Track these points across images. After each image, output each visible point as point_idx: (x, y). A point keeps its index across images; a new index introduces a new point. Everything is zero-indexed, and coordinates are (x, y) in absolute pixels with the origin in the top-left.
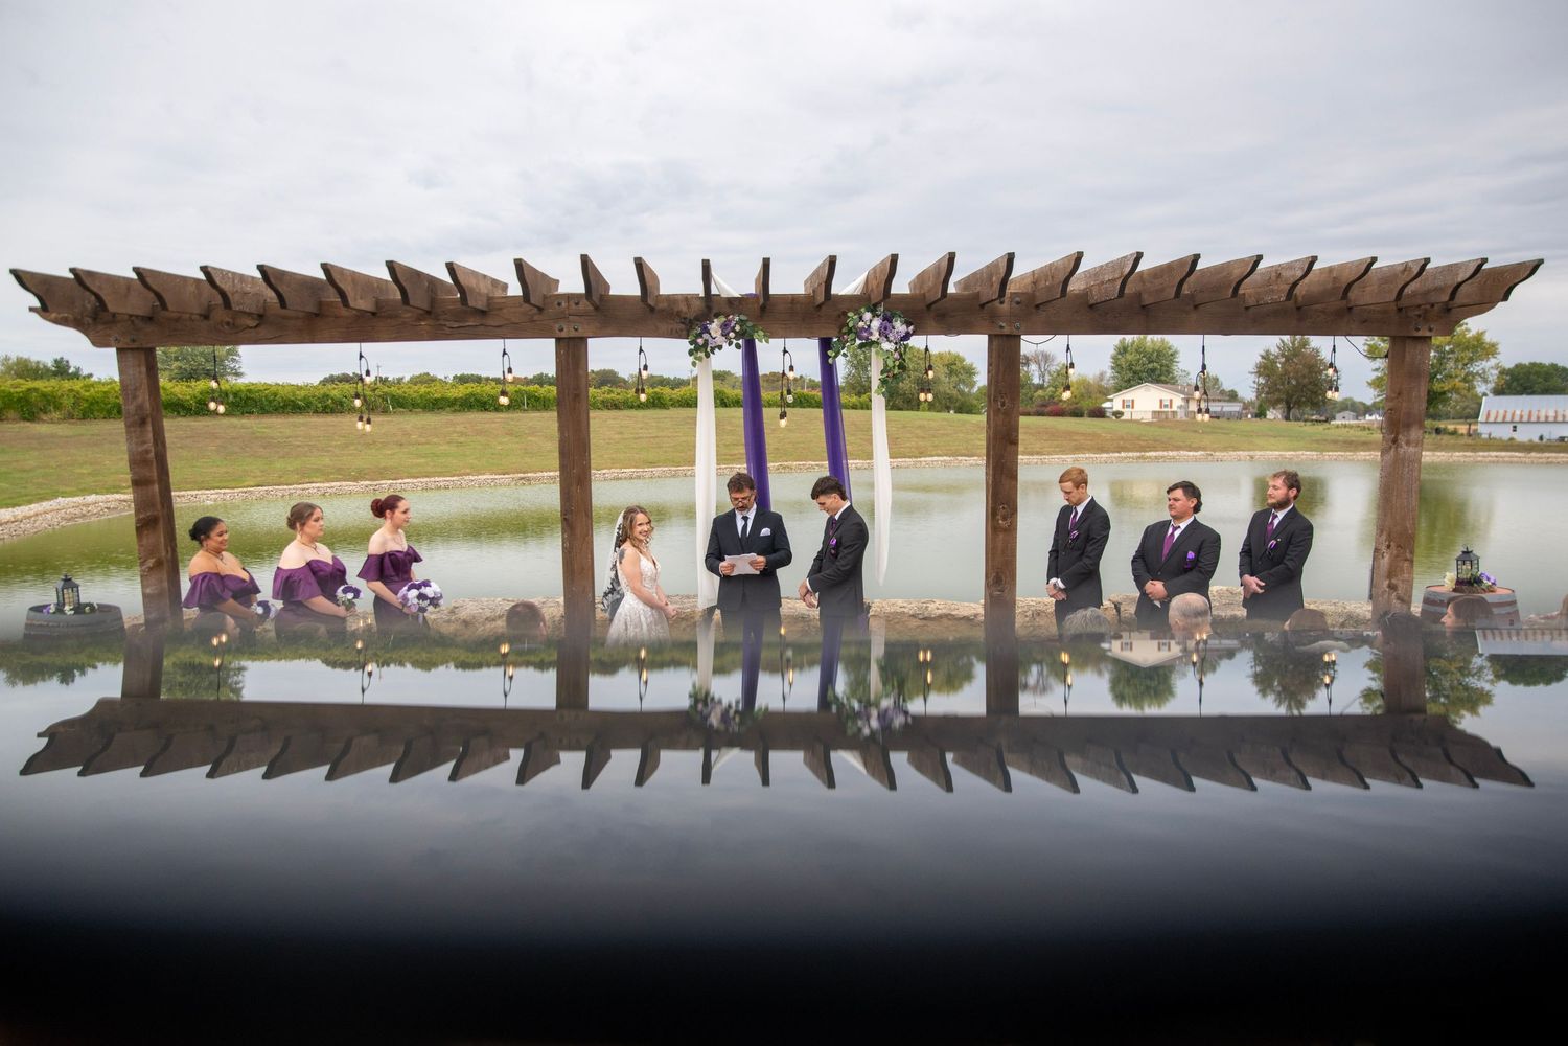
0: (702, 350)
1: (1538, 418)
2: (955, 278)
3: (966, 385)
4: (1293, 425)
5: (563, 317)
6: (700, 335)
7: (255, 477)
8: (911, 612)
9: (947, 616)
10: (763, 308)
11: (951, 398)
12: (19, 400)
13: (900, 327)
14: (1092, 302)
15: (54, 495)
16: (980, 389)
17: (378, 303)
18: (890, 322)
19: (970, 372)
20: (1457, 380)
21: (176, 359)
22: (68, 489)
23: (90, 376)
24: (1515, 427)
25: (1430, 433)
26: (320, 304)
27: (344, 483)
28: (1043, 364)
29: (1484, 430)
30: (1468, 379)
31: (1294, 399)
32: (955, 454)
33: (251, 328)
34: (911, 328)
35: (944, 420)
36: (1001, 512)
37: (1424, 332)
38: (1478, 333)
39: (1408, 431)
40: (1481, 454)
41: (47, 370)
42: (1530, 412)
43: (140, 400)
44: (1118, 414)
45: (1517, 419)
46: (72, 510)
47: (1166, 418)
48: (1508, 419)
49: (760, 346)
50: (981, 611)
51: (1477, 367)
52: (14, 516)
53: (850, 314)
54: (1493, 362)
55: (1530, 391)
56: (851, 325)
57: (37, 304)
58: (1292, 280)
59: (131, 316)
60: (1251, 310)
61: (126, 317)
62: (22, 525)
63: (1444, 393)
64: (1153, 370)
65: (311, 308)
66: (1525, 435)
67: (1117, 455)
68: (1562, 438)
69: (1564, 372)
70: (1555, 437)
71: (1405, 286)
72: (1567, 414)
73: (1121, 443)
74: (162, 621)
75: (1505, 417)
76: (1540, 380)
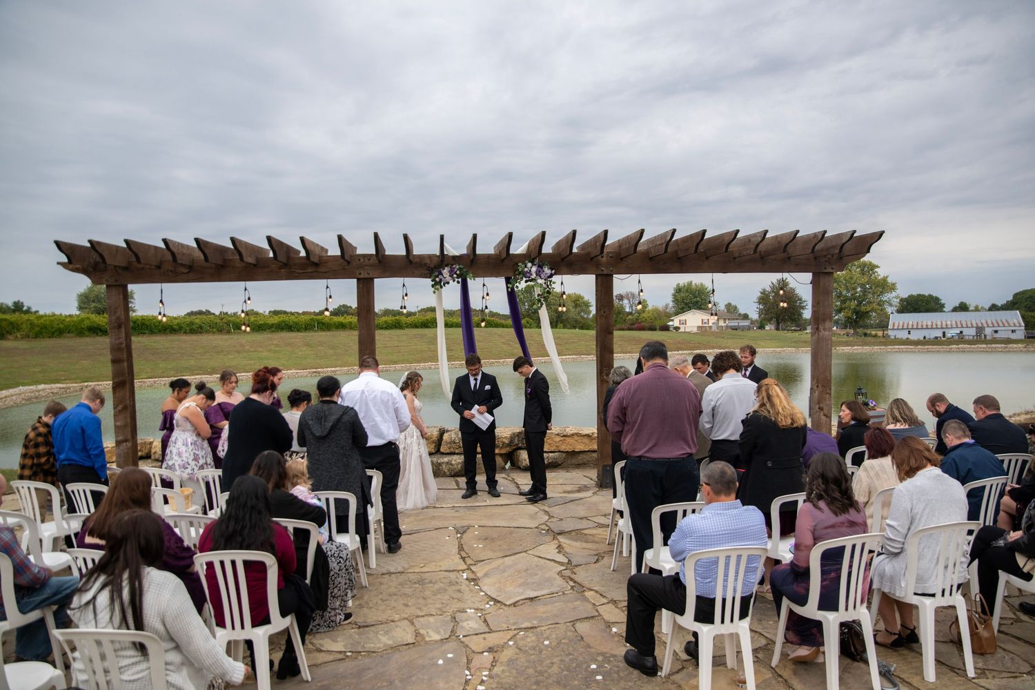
0: (438, 285)
1: (922, 326)
2: (576, 245)
3: (585, 314)
4: (781, 333)
5: (361, 267)
6: (437, 276)
7: (147, 373)
8: (556, 433)
9: (576, 434)
10: (472, 261)
11: (576, 321)
13: (547, 271)
14: (651, 256)
15: (17, 385)
16: (592, 316)
17: (257, 259)
18: (542, 268)
19: (587, 305)
20: (874, 304)
21: (94, 301)
22: (26, 381)
23: (37, 312)
24: (909, 332)
25: (861, 336)
26: (225, 260)
28: (631, 299)
29: (891, 333)
30: (881, 304)
31: (781, 317)
32: (580, 354)
33: (185, 273)
34: (553, 271)
35: (573, 333)
37: (829, 270)
38: (884, 277)
39: (824, 323)
40: (890, 347)
41: (8, 308)
42: (918, 323)
43: (118, 314)
44: (677, 329)
45: (910, 327)
46: (29, 394)
47: (706, 330)
48: (905, 327)
49: (470, 282)
50: (596, 431)
51: (885, 297)
53: (520, 264)
54: (894, 294)
55: (918, 311)
56: (520, 270)
57: (65, 260)
59: (116, 266)
60: (737, 259)
61: (113, 267)
63: (868, 312)
64: (697, 302)
65: (220, 262)
66: (916, 335)
67: (676, 352)
68: (936, 338)
69: (937, 299)
70: (932, 336)
71: (816, 245)
72: (939, 323)
73: (679, 345)
74: (126, 441)
75: (903, 326)
76: (924, 304)
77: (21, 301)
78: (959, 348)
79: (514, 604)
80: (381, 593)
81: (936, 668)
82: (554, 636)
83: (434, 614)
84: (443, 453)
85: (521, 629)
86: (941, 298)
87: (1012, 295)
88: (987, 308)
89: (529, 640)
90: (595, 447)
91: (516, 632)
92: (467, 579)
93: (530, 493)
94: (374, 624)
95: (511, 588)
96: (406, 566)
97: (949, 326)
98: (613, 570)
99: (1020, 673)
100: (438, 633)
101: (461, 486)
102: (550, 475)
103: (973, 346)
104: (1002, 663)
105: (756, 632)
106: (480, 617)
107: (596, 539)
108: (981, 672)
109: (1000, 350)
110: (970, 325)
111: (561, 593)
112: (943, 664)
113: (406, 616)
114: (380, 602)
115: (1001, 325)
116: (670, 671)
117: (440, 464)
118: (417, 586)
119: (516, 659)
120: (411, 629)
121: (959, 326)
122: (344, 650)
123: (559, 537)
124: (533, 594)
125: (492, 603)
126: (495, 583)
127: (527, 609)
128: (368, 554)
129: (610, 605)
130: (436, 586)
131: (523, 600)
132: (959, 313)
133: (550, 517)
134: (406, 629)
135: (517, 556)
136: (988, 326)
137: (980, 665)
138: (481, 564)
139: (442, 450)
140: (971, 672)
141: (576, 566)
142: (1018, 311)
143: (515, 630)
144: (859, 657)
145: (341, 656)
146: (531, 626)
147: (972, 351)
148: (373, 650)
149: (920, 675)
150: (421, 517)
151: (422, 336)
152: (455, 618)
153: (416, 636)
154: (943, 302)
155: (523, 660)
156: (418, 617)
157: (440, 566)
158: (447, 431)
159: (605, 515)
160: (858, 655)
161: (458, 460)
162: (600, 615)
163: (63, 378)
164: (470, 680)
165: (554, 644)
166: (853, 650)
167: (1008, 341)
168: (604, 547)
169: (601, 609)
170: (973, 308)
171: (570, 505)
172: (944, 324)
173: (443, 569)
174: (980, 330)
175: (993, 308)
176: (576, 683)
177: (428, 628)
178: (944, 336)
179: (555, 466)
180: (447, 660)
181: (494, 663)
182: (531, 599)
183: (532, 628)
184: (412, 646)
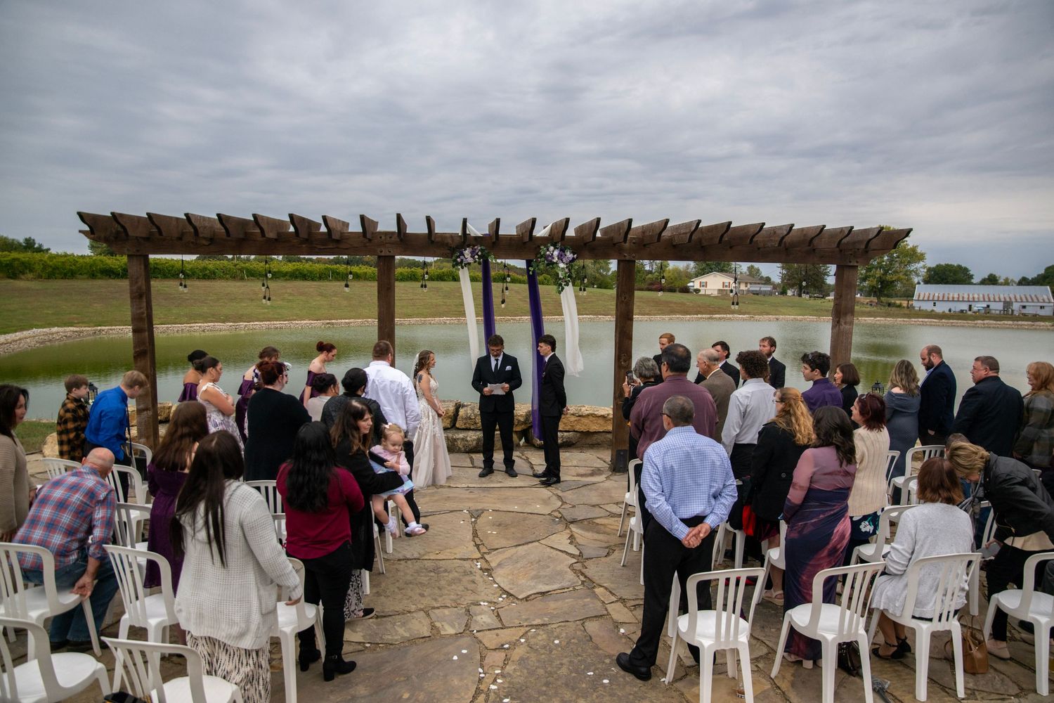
1: (948, 298)
2: (600, 230)
3: (604, 270)
4: (803, 299)
5: (382, 244)
6: (459, 257)
7: (160, 319)
9: (592, 414)
10: (495, 242)
11: (595, 279)
12: (7, 265)
13: (569, 255)
14: (674, 244)
15: (31, 327)
16: (612, 273)
17: (278, 234)
18: (564, 252)
20: (901, 274)
22: (40, 323)
24: (935, 303)
25: (884, 306)
26: (246, 234)
27: (216, 324)
29: (916, 305)
30: (908, 273)
32: (597, 314)
33: (206, 245)
34: (575, 256)
35: (591, 292)
36: (623, 358)
37: (853, 264)
38: (913, 246)
39: (845, 317)
40: (913, 320)
41: (20, 244)
42: (944, 295)
43: (140, 283)
44: (697, 291)
45: (936, 299)
46: (43, 337)
47: (726, 294)
48: (931, 298)
50: (611, 412)
51: (913, 267)
52: (6, 340)
53: (542, 247)
54: (921, 264)
55: (945, 281)
56: (542, 253)
57: (87, 229)
58: (781, 236)
59: (137, 237)
60: (761, 250)
61: (135, 238)
62: (11, 346)
63: (893, 282)
66: (941, 308)
67: (696, 316)
68: (962, 311)
69: (966, 270)
70: (958, 310)
71: (842, 239)
72: (966, 296)
73: (699, 309)
74: (146, 409)
75: (929, 297)
76: (952, 274)
77: (32, 238)
78: (984, 324)
79: (527, 599)
80: (398, 581)
81: (928, 687)
82: (564, 635)
83: (449, 605)
84: (458, 429)
85: (532, 626)
86: (970, 269)
87: (1044, 268)
88: (1017, 280)
89: (540, 638)
90: (610, 428)
91: (527, 629)
92: (481, 569)
93: (544, 475)
94: (391, 614)
95: (523, 581)
96: (422, 552)
97: (976, 300)
98: (623, 566)
99: (1008, 695)
100: (453, 626)
101: (475, 465)
102: (564, 456)
103: (998, 322)
104: (992, 684)
105: (759, 640)
106: (493, 610)
107: (608, 530)
108: (971, 693)
109: (1026, 327)
110: (997, 300)
111: (571, 589)
112: (936, 682)
113: (422, 607)
114: (396, 590)
115: (1030, 300)
116: (674, 678)
117: (455, 440)
118: (432, 574)
119: (528, 658)
120: (426, 622)
121: (987, 300)
122: (363, 641)
123: (572, 526)
124: (544, 588)
125: (505, 596)
126: (508, 574)
127: (538, 604)
128: (385, 538)
129: (619, 603)
130: (451, 576)
131: (535, 594)
132: (987, 286)
133: (564, 503)
134: (423, 621)
135: (530, 545)
136: (1016, 301)
137: (971, 685)
138: (495, 552)
139: (457, 425)
140: (961, 693)
141: (587, 559)
142: (1048, 287)
143: (527, 626)
144: (855, 672)
145: (360, 647)
146: (542, 623)
147: (998, 327)
148: (390, 642)
149: (912, 693)
150: (435, 498)
151: (438, 290)
152: (469, 611)
153: (432, 629)
154: (971, 273)
155: (534, 659)
156: (434, 608)
157: (455, 554)
158: (463, 406)
159: (617, 504)
160: (855, 670)
161: (474, 436)
162: (609, 614)
163: (76, 321)
164: (483, 678)
165: (564, 643)
166: (849, 664)
167: (1035, 318)
168: (615, 540)
169: (610, 607)
170: (1003, 281)
171: (584, 490)
172: (971, 296)
173: (458, 556)
174: (1007, 304)
175: (1024, 282)
176: (584, 685)
177: (444, 621)
178: (970, 310)
179: (569, 445)
180: (461, 656)
181: (506, 661)
182: (543, 594)
183: (543, 625)
184: (427, 639)
